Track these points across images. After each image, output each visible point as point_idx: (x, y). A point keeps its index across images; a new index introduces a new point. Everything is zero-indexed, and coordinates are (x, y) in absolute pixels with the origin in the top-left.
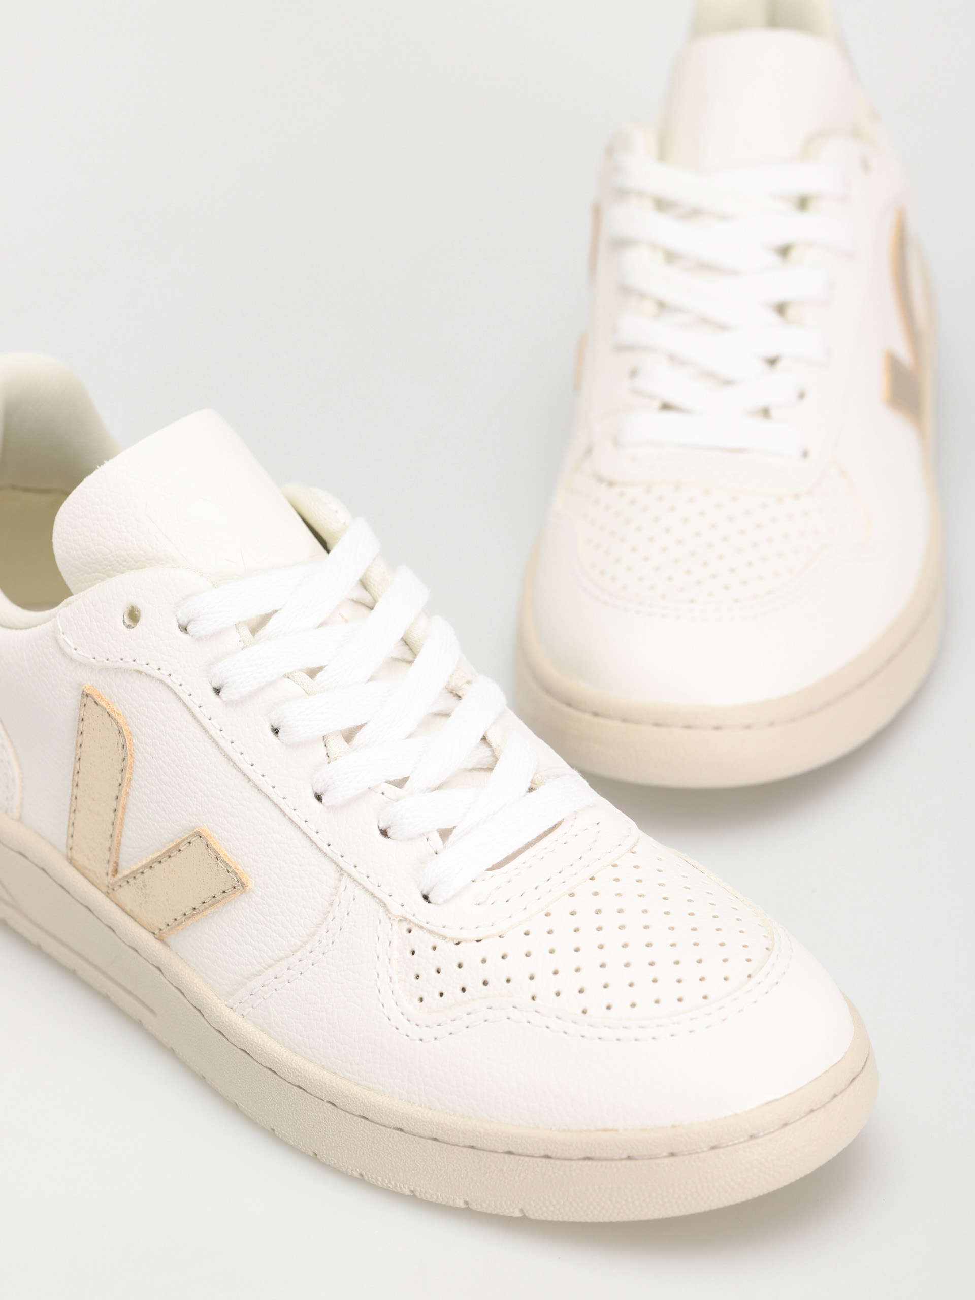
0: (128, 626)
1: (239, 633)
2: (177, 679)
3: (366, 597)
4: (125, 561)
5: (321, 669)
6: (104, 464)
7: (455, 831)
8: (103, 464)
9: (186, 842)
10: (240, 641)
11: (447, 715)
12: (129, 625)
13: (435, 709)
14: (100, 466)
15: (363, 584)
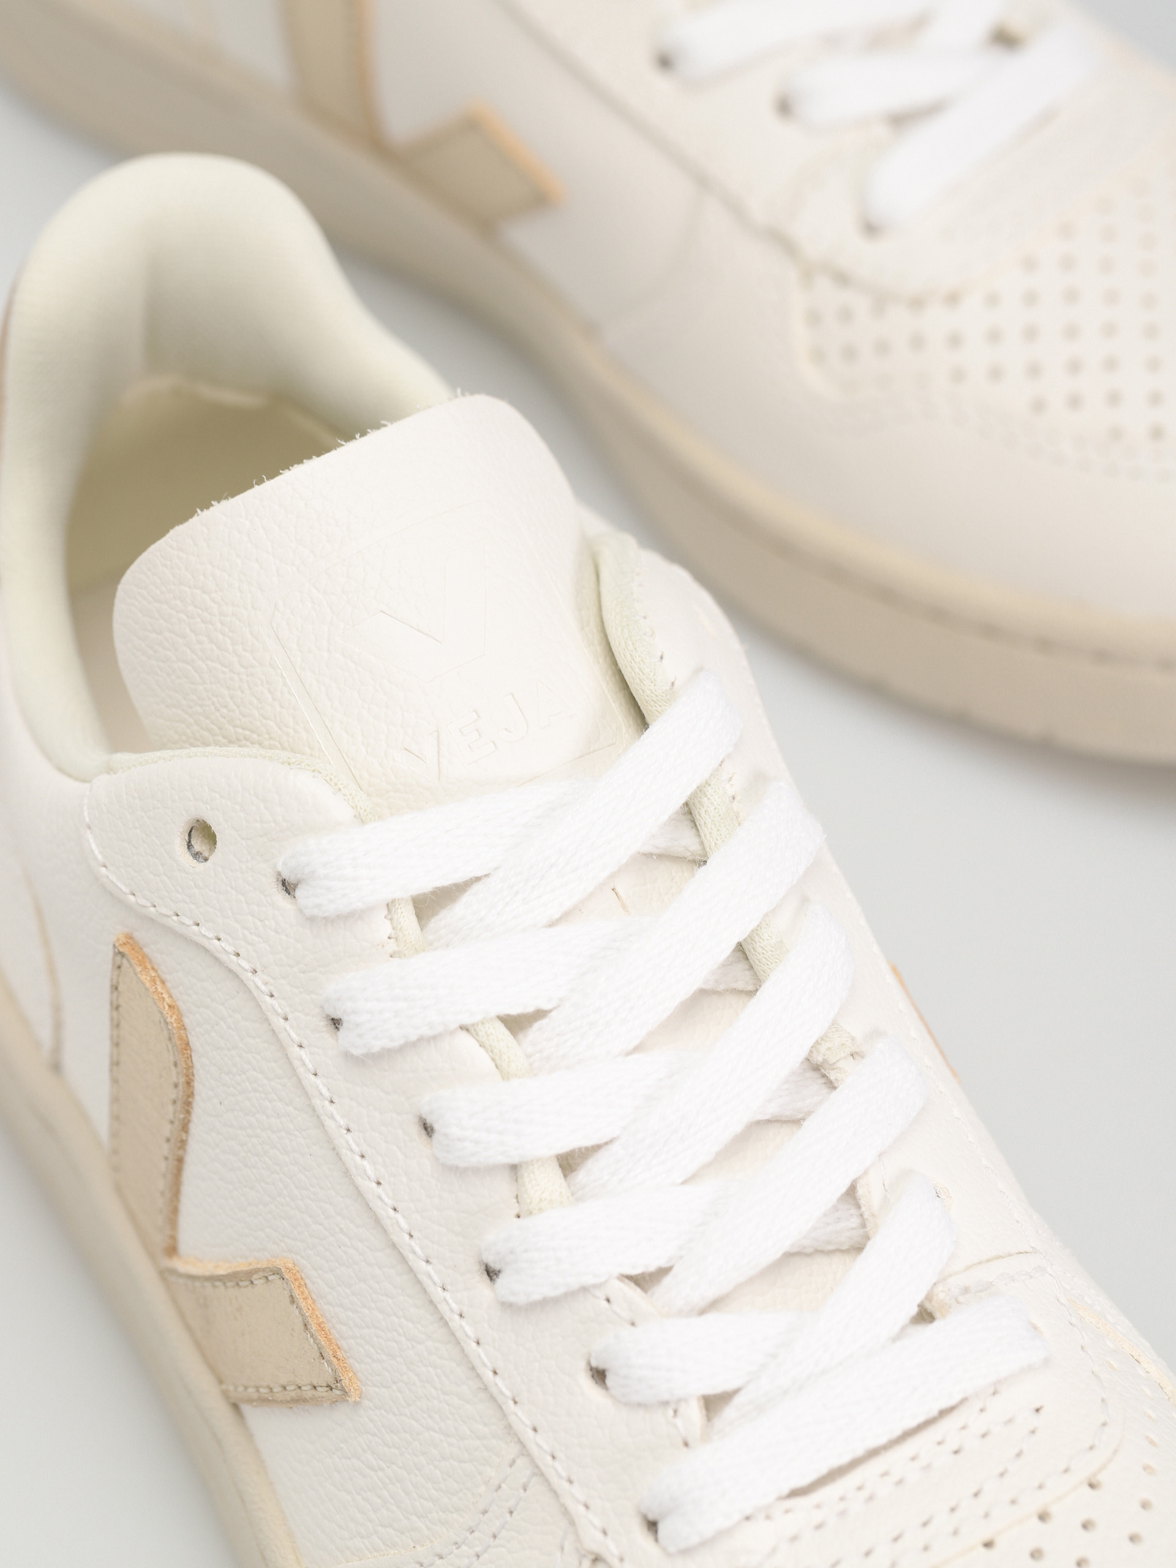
0: (196, 855)
1: (391, 919)
2: (266, 984)
3: (687, 842)
4: (226, 707)
5: (539, 1014)
6: (211, 508)
7: (738, 1400)
8: (208, 508)
9: (261, 1274)
10: (389, 938)
11: (796, 1122)
12: (197, 853)
13: (772, 1110)
14: (202, 510)
15: (689, 812)
